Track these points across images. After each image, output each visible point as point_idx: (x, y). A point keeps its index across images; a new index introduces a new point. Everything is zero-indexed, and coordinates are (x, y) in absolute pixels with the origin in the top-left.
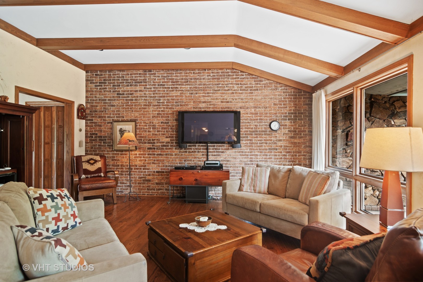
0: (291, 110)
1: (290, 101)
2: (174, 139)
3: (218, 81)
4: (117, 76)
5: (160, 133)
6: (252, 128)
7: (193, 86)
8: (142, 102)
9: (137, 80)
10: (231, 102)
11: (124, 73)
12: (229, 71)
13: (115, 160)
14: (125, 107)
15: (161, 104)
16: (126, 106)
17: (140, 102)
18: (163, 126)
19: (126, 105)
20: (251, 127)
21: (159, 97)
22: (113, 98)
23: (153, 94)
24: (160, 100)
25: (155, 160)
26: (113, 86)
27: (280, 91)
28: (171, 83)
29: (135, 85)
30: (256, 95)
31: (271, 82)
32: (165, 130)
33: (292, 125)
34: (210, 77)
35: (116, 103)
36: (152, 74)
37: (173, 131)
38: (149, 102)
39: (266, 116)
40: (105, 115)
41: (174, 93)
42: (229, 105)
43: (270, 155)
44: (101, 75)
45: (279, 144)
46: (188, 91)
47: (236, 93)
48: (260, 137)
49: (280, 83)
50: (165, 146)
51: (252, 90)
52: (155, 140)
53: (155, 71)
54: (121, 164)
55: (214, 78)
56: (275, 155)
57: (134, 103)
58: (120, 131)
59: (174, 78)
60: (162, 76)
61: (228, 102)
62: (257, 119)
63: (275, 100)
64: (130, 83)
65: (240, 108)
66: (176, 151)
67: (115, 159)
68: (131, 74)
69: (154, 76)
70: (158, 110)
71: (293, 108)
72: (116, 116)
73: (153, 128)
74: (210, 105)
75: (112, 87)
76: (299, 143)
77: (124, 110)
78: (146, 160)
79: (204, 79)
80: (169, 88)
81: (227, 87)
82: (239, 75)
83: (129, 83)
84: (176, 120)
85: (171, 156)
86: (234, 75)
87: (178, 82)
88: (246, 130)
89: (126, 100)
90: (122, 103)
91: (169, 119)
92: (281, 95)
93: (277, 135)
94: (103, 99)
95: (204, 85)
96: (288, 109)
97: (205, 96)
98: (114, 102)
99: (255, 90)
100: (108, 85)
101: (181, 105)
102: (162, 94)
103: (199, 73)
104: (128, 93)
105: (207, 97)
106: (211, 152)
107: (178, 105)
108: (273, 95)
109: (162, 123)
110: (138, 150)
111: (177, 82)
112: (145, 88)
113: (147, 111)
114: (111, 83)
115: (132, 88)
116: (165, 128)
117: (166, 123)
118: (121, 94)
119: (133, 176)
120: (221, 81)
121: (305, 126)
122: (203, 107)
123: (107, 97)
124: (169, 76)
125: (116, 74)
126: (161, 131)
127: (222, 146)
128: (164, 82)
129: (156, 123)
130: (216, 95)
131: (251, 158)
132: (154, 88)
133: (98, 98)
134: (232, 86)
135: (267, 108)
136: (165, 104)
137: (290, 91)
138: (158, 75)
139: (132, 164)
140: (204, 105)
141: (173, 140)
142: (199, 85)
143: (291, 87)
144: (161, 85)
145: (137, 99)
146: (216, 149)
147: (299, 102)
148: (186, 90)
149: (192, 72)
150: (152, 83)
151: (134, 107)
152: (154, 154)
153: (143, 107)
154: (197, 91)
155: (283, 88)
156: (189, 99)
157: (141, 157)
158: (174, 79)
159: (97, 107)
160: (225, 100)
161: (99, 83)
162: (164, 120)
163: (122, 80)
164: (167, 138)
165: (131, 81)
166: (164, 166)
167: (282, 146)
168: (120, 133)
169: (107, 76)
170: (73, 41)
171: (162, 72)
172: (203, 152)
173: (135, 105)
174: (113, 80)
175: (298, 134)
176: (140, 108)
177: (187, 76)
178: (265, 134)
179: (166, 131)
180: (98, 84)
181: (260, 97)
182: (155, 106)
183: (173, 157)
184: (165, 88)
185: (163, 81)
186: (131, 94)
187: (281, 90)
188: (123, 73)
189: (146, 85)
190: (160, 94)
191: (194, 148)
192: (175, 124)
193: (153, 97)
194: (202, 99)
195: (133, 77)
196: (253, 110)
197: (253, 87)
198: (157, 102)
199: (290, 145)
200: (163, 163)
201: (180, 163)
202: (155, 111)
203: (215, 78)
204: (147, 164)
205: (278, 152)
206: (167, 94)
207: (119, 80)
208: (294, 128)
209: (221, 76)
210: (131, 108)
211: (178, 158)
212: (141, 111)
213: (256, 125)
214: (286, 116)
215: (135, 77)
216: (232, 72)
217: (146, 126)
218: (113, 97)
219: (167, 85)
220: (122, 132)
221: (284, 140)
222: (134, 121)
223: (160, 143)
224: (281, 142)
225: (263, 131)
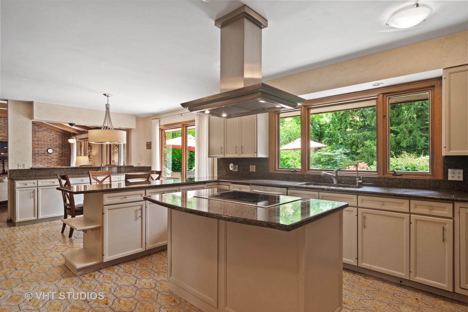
0: (60, 143)
1: (59, 139)
6: (36, 152)
27: (53, 133)
31: (48, 129)
33: (60, 151)
39: (45, 146)
45: (53, 160)
48: (41, 157)
49: (53, 130)
62: (39, 147)
63: (50, 138)
76: (64, 160)
92: (54, 136)
93: (52, 156)
95: (1, 126)
96: (58, 142)
99: (37, 132)
105: (3, 133)
106: (6, 165)
108: (49, 135)
121: (68, 151)
135: (45, 141)
137: (59, 134)
140: (0, 138)
143: (59, 132)
147: (64, 139)
155: (55, 132)
167: (54, 161)
175: (64, 155)
181: (41, 136)
196: (36, 142)
199: (59, 161)
205: (52, 164)
208: (61, 152)
213: (38, 150)
214: (57, 146)
221: (56, 158)
224: (54, 159)
225: (43, 154)
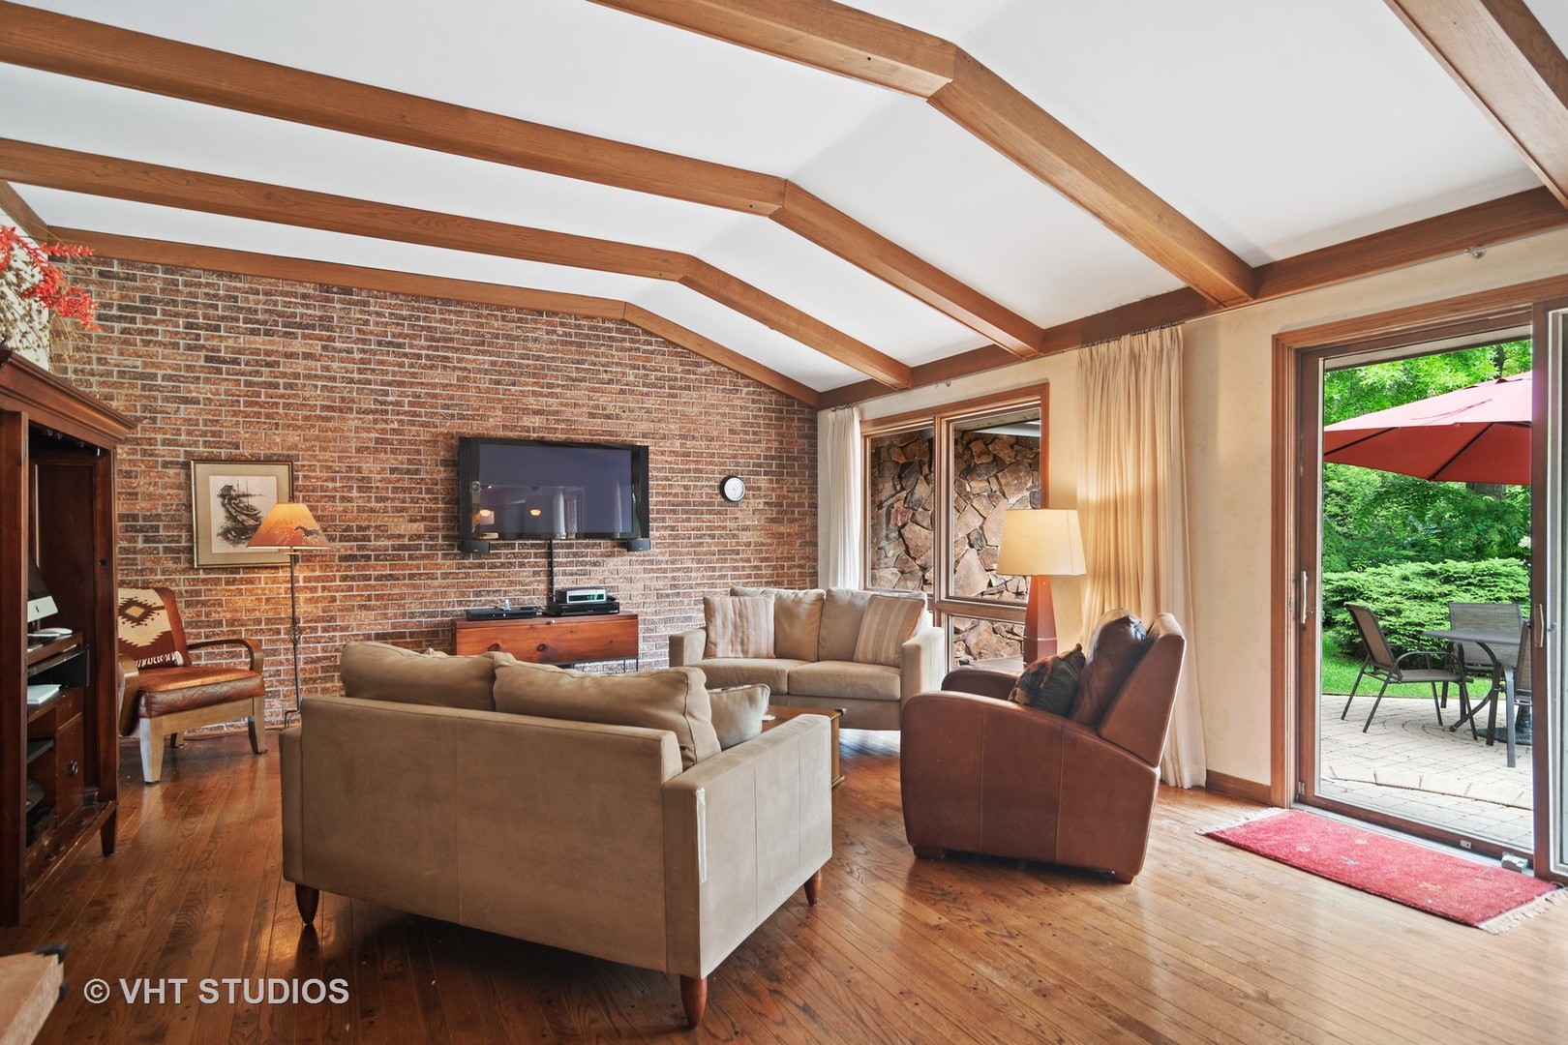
0: (769, 449)
1: (768, 426)
2: (440, 524)
3: (579, 353)
4: (206, 290)
5: (389, 504)
6: (676, 495)
7: (501, 359)
8: (314, 394)
9: (294, 315)
10: (618, 417)
11: (239, 285)
12: (611, 325)
13: (204, 604)
14: (242, 408)
15: (390, 407)
16: (248, 404)
17: (307, 394)
18: (398, 481)
19: (245, 402)
20: (674, 491)
21: (383, 383)
22: (187, 371)
23: (360, 371)
24: (387, 395)
25: (369, 596)
26: (189, 326)
27: (743, 396)
28: (426, 340)
29: (285, 332)
30: (685, 403)
31: (723, 369)
32: (407, 495)
33: (773, 489)
34: (555, 337)
35: (202, 391)
36: (356, 303)
37: (436, 499)
38: (343, 399)
39: (711, 463)
40: (153, 435)
41: (437, 377)
42: (611, 425)
43: (721, 569)
44: (127, 279)
45: (745, 537)
46: (486, 372)
47: (632, 392)
48: (698, 520)
49: (744, 376)
50: (405, 548)
51: (675, 388)
52: (368, 528)
53: (364, 294)
54: (229, 615)
55: (566, 341)
56: (735, 569)
57: (282, 396)
58: (223, 496)
59: (438, 325)
60: (391, 314)
61: (608, 417)
62: (688, 471)
63: (733, 421)
64: (265, 323)
65: (644, 436)
66: (448, 562)
67: (203, 598)
68: (266, 293)
69: (362, 312)
70: (377, 427)
71: (775, 445)
72: (205, 442)
73: (360, 489)
74: (557, 421)
75: (181, 330)
76: (789, 535)
77: (241, 419)
78: (333, 599)
79: (536, 340)
80: (419, 357)
81: (606, 371)
82: (638, 341)
83: (257, 322)
84: (445, 463)
85: (429, 582)
86: (624, 340)
87: (451, 340)
88: (661, 499)
89: (248, 384)
90: (227, 392)
91: (420, 460)
92: (747, 408)
93: (739, 515)
94: (139, 370)
95: (538, 358)
96: (763, 445)
97: (541, 395)
98: (192, 386)
99: (681, 388)
100: (164, 321)
101: (462, 417)
102: (394, 374)
103: (520, 320)
104: (257, 361)
105: (546, 396)
106: (560, 564)
107: (453, 416)
108: (727, 406)
109: (393, 471)
110: (300, 564)
111: (446, 340)
112: (324, 348)
113: (335, 430)
114: (177, 315)
115: (272, 343)
116: (404, 490)
117: (408, 471)
118: (224, 361)
119: (283, 657)
120: (589, 354)
121: (803, 491)
122: (533, 425)
123: (157, 367)
124: (418, 319)
125: (200, 285)
126: (393, 500)
127: (593, 546)
128: (400, 335)
129: (371, 472)
130: (574, 393)
131: (674, 578)
132: (364, 351)
133: (116, 365)
134: (619, 370)
135: (712, 440)
136: (406, 409)
137: (767, 399)
138: (376, 309)
139: (279, 613)
140: (537, 421)
141: (437, 529)
142: (522, 357)
143: (769, 387)
144: (389, 344)
145: (297, 385)
146: (575, 555)
147: (788, 428)
148: (479, 371)
149: (499, 313)
150: (355, 335)
151: (281, 411)
152: (368, 578)
153: (318, 413)
154: (514, 375)
155: (752, 389)
156: (490, 400)
157: (314, 590)
158: (436, 328)
159: (112, 399)
160: (601, 412)
161: (121, 308)
162: (402, 463)
163: (225, 308)
164: (412, 520)
165: (267, 317)
166: (404, 615)
167: (748, 544)
168: (224, 505)
169: (158, 285)
170: (146, 173)
171: (393, 302)
172: (536, 564)
173: (287, 406)
174: (186, 304)
175: (786, 512)
176: (306, 418)
177: (481, 325)
178: (710, 512)
179: (412, 499)
180: (115, 312)
181: (696, 410)
182: (367, 412)
183: (436, 583)
184: (405, 355)
185: (398, 330)
186: (268, 365)
187: (748, 393)
188: (233, 284)
189: (331, 339)
190: (385, 373)
191: (507, 554)
192: (442, 476)
193: (359, 382)
194: (532, 403)
195: (275, 303)
196: (678, 443)
197: (676, 379)
198: (375, 400)
199: (768, 541)
200: (399, 605)
201: (460, 603)
202: (368, 430)
203: (571, 343)
204: (339, 610)
205: (742, 559)
206: (414, 375)
207: (215, 307)
208: (778, 497)
209: (588, 336)
210: (268, 416)
211: (453, 587)
212: (313, 426)
213: (686, 487)
214: (759, 465)
215: (286, 304)
216: (618, 331)
217: (334, 480)
218: (189, 368)
219: (411, 346)
220: (232, 498)
221: (755, 528)
222: (287, 460)
223: (389, 538)
224: (748, 533)
225: (704, 504)
